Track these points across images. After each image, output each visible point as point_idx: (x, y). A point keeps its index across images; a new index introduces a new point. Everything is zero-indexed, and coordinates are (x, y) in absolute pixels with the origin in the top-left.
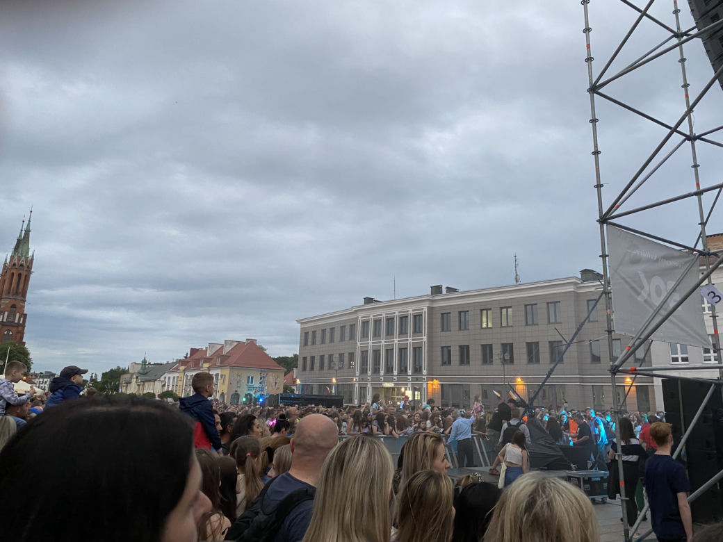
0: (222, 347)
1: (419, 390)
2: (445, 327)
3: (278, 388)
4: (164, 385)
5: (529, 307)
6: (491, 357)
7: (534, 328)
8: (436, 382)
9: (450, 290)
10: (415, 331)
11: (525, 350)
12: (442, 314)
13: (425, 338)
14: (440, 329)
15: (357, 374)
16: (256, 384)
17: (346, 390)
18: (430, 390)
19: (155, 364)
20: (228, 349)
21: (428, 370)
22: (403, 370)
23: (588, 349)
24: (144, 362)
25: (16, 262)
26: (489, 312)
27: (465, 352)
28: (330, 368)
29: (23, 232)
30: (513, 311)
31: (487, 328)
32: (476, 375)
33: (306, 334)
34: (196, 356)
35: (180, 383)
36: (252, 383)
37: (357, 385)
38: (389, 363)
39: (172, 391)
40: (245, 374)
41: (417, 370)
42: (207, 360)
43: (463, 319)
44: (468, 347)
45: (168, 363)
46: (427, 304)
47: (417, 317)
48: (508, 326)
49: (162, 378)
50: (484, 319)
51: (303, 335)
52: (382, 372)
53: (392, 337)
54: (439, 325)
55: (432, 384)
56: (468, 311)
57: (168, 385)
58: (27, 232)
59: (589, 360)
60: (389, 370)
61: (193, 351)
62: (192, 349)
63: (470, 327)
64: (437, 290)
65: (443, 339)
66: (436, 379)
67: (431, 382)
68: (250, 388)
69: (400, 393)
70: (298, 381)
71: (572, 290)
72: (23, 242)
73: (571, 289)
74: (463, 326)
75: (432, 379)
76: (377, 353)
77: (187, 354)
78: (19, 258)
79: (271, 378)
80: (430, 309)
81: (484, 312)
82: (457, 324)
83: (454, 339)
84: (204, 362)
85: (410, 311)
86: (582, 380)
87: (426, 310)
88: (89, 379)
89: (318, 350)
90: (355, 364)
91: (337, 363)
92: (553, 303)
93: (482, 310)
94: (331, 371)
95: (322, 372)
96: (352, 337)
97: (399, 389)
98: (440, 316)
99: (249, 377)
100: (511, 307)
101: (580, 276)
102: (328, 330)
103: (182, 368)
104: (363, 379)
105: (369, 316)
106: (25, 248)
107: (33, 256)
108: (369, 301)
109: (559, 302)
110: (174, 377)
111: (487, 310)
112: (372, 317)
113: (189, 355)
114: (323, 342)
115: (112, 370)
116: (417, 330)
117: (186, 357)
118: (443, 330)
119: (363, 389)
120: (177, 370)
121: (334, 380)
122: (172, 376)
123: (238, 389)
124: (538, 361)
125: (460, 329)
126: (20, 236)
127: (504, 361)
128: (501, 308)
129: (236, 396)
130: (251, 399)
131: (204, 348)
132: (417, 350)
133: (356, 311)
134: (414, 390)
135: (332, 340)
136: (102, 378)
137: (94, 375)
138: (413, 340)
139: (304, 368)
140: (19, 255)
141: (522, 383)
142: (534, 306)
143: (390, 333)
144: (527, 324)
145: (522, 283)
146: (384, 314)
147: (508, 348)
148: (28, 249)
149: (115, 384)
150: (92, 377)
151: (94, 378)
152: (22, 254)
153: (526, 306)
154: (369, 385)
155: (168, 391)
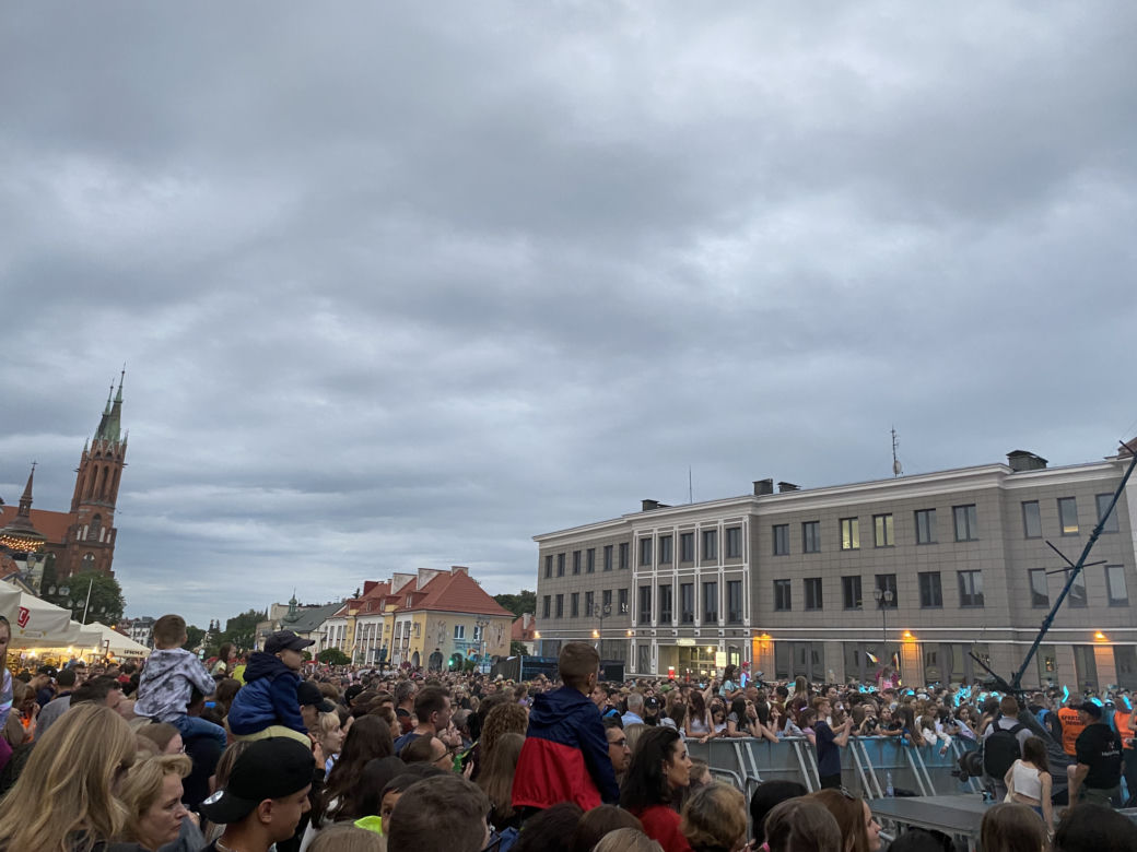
0: (415, 579)
1: (739, 650)
2: (780, 549)
3: (502, 645)
4: (324, 640)
5: (923, 513)
6: (859, 596)
7: (933, 548)
8: (766, 638)
9: (785, 487)
10: (729, 555)
11: (916, 586)
12: (775, 527)
13: (746, 567)
14: (771, 552)
15: (634, 623)
16: (468, 638)
17: (615, 649)
18: (756, 651)
19: (308, 606)
20: (423, 582)
21: (753, 619)
22: (710, 618)
23: (1027, 586)
24: (293, 602)
25: (101, 449)
26: (854, 523)
27: (814, 587)
28: (588, 613)
29: (112, 404)
30: (895, 521)
31: (852, 549)
32: (834, 626)
33: (549, 558)
34: (374, 594)
35: (349, 636)
36: (462, 636)
37: (634, 642)
38: (687, 608)
39: (337, 648)
40: (451, 622)
41: (734, 618)
42: (392, 600)
43: (809, 535)
44: (819, 581)
45: (329, 604)
46: (749, 510)
47: (733, 532)
48: (886, 546)
49: (322, 629)
50: (846, 535)
51: (544, 559)
52: (675, 622)
53: (690, 564)
54: (770, 545)
55: (760, 642)
56: (818, 522)
57: (331, 640)
58: (118, 403)
59: (1029, 602)
60: (687, 618)
61: (369, 586)
62: (367, 583)
63: (823, 548)
64: (764, 487)
65: (777, 568)
66: (767, 633)
67: (758, 639)
68: (459, 645)
69: (704, 656)
70: (537, 635)
71: (996, 485)
72: (111, 418)
73: (994, 483)
74: (810, 546)
75: (760, 634)
76: (665, 591)
77: (358, 590)
78: (106, 443)
79: (492, 629)
80: (755, 519)
81: (846, 523)
82: (800, 541)
83: (796, 567)
84: (387, 603)
85: (721, 522)
86: (1018, 636)
87: (746, 519)
88: (207, 629)
89: (567, 584)
90: (630, 607)
91: (600, 605)
92: (963, 508)
93: (841, 520)
94: (590, 619)
95: (575, 620)
96: (624, 564)
97: (702, 650)
98: (770, 530)
99: (457, 628)
100: (890, 514)
101: (1007, 462)
102: (584, 554)
103: (353, 612)
104: (643, 632)
105: (652, 531)
106: (114, 428)
107: (126, 440)
108: (650, 505)
109: (974, 505)
110: (340, 627)
111: (850, 519)
112: (656, 532)
113: (361, 592)
114: (576, 571)
115: (242, 615)
116: (733, 553)
117: (357, 595)
118: (776, 553)
119: (644, 649)
120: (344, 615)
121: (596, 634)
122: (336, 624)
123: (440, 647)
124: (939, 603)
125: (805, 551)
126: (107, 410)
127: (882, 603)
128: (875, 517)
129: (437, 658)
130: (460, 663)
131: (386, 582)
132: (733, 585)
133: (630, 523)
134: (730, 650)
135: (590, 569)
136: (228, 627)
137: (215, 623)
138: (726, 569)
139: (547, 615)
140: (106, 438)
141: (914, 640)
142: (930, 512)
143: (686, 557)
144: (918, 543)
145: (905, 474)
146: (676, 527)
147: (886, 582)
148: (119, 430)
149: (248, 636)
150: (212, 625)
151: (214, 627)
152: (110, 437)
153: (916, 512)
154: (654, 642)
155: (330, 649)
